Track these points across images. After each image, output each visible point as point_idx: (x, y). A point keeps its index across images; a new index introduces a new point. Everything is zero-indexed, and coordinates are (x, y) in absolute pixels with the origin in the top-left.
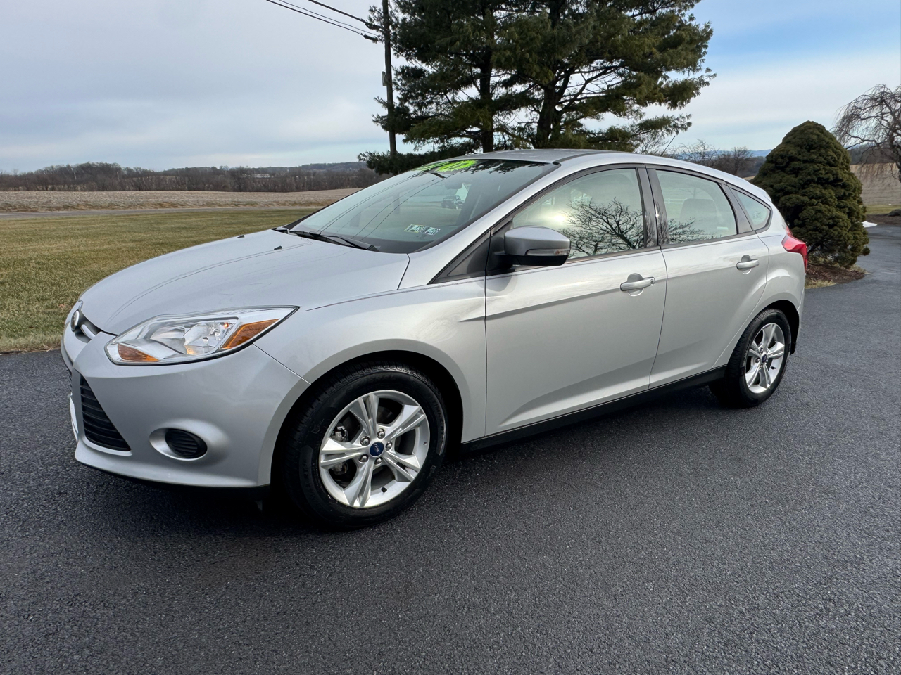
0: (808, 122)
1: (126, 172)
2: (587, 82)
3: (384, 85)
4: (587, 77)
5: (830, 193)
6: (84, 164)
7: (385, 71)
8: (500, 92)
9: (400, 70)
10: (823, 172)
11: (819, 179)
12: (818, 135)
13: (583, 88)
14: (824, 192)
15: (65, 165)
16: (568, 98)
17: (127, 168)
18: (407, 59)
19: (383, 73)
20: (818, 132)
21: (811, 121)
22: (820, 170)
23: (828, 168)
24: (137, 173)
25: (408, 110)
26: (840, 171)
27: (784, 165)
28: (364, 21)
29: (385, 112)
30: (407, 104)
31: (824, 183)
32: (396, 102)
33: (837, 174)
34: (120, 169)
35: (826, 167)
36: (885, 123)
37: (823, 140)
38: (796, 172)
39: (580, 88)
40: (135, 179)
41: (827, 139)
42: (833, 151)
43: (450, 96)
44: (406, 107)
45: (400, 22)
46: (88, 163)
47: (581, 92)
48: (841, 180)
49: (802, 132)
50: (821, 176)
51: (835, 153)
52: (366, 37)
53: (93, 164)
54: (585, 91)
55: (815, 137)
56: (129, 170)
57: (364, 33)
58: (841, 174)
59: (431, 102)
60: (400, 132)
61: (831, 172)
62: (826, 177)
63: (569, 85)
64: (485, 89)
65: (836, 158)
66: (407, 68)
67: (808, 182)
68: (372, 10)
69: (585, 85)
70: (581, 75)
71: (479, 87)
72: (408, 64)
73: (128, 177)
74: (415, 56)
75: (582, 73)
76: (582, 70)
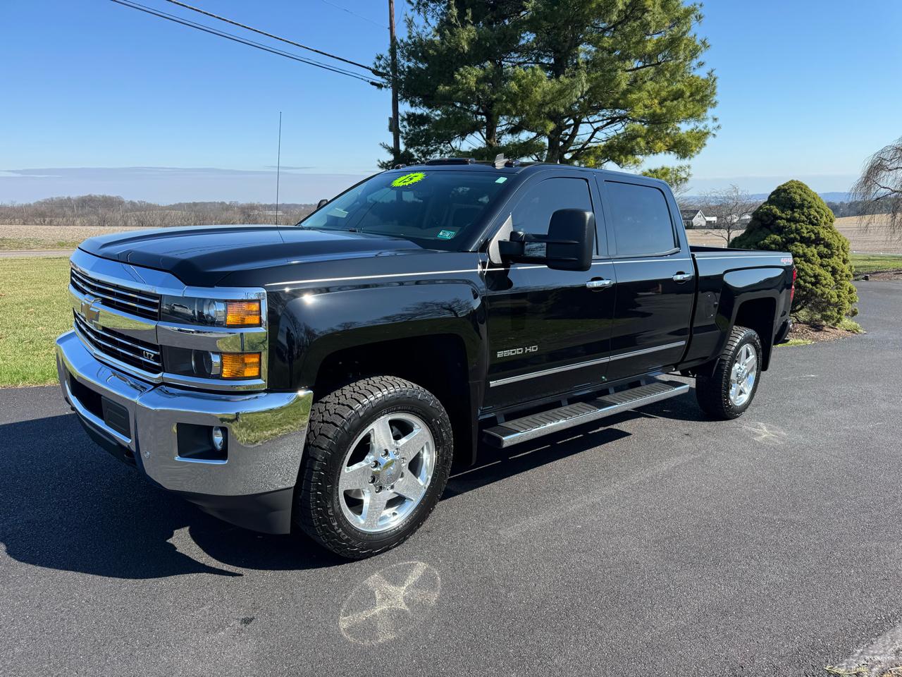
0: (792, 181)
1: (129, 206)
2: (596, 130)
3: (390, 131)
4: (595, 126)
5: (812, 251)
6: (86, 197)
7: (391, 116)
8: (507, 140)
9: (406, 117)
10: (805, 231)
11: (802, 237)
12: (800, 195)
13: (592, 137)
14: (806, 250)
15: (66, 197)
16: (577, 147)
17: (131, 202)
18: (412, 106)
19: (390, 119)
20: (800, 192)
21: (795, 180)
22: (802, 228)
23: (810, 227)
24: (141, 207)
25: (413, 156)
26: (821, 231)
27: (769, 222)
28: (370, 69)
30: (411, 150)
31: (807, 242)
32: (402, 147)
33: (818, 233)
34: (123, 202)
35: (808, 226)
37: (805, 200)
38: (780, 230)
39: (589, 136)
40: (138, 213)
41: (809, 199)
42: (815, 210)
43: (456, 143)
44: (411, 154)
45: (407, 70)
46: (90, 196)
47: (589, 141)
48: (823, 239)
49: (785, 191)
50: (803, 235)
51: (818, 212)
52: (373, 84)
53: (95, 197)
54: (593, 140)
55: (797, 197)
56: (132, 203)
57: (371, 81)
58: (824, 233)
59: (435, 150)
61: (813, 231)
62: (808, 235)
63: (578, 134)
64: (491, 138)
65: (819, 218)
66: (414, 114)
67: (792, 241)
68: (379, 58)
69: (594, 134)
70: (589, 125)
71: (485, 136)
72: (413, 110)
73: (131, 211)
74: (420, 103)
75: (591, 123)
76: (591, 120)
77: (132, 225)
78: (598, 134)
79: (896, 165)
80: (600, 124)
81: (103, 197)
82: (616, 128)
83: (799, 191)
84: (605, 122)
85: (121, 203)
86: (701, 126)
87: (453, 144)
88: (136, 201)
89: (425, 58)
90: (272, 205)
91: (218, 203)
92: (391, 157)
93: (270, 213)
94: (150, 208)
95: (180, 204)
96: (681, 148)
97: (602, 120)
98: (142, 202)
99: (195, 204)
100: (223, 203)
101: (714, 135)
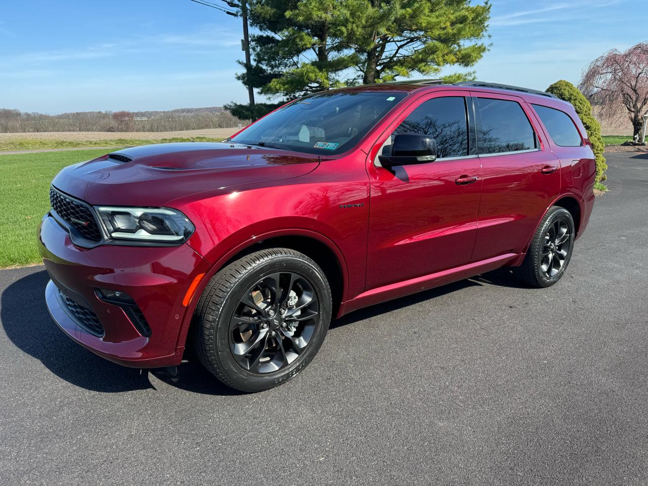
0: (561, 81)
1: (25, 116)
2: (399, 48)
3: (243, 50)
4: (399, 44)
7: (243, 39)
8: (333, 55)
9: (255, 38)
13: (397, 52)
16: (385, 61)
17: (26, 113)
18: (261, 30)
19: (242, 41)
21: (563, 80)
24: (35, 117)
25: (262, 69)
29: (244, 71)
30: (262, 65)
34: (20, 114)
36: (617, 77)
37: (572, 95)
39: (394, 52)
40: (33, 122)
41: (575, 94)
42: (579, 102)
43: (295, 59)
44: (261, 67)
47: (394, 56)
49: (556, 87)
51: (581, 104)
52: (229, 13)
54: (398, 55)
55: (567, 93)
56: (27, 115)
59: (281, 64)
60: (257, 87)
63: (385, 50)
64: (322, 54)
66: (262, 37)
69: (398, 50)
70: (394, 43)
71: (317, 53)
72: (261, 33)
73: (28, 120)
74: (267, 28)
75: (395, 41)
76: (396, 39)
77: (29, 132)
78: (401, 51)
79: (604, 71)
80: (402, 43)
81: (3, 110)
82: (414, 46)
83: (567, 88)
84: (405, 42)
85: (18, 114)
86: (479, 43)
88: (30, 113)
90: (138, 113)
91: (96, 112)
93: (138, 119)
94: (42, 117)
95: (66, 114)
96: (466, 59)
97: (404, 40)
98: (35, 113)
99: (78, 114)
100: (99, 113)
101: (489, 50)
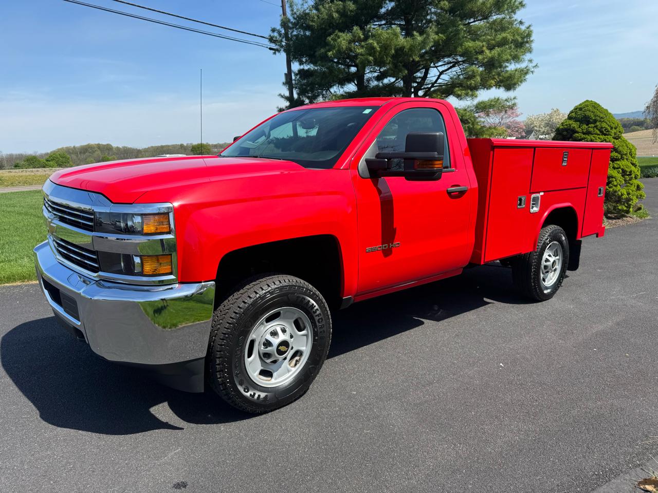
0: (588, 100)
1: (116, 151)
2: (441, 73)
4: (441, 69)
6: (86, 145)
7: (286, 73)
8: (374, 84)
9: (297, 72)
12: (593, 112)
15: (72, 147)
16: (428, 86)
18: (300, 64)
19: (285, 74)
24: (124, 151)
26: (612, 139)
27: (569, 135)
28: (267, 38)
30: (303, 98)
32: (295, 96)
37: (597, 116)
39: (436, 77)
41: (601, 116)
47: (436, 82)
49: (581, 109)
51: (608, 125)
52: (271, 49)
53: (91, 145)
54: (440, 81)
55: (591, 114)
56: (118, 148)
57: (269, 47)
61: (605, 140)
63: (428, 76)
64: (361, 84)
65: (610, 129)
66: (302, 70)
68: (273, 30)
69: (439, 76)
70: (435, 68)
71: (357, 83)
72: (302, 67)
74: (306, 61)
75: (436, 67)
76: (436, 65)
78: (442, 76)
81: (98, 145)
83: (593, 109)
84: (449, 66)
86: (522, 66)
87: (332, 90)
89: (308, 28)
92: (288, 104)
96: (509, 83)
97: (446, 65)
101: (532, 72)
